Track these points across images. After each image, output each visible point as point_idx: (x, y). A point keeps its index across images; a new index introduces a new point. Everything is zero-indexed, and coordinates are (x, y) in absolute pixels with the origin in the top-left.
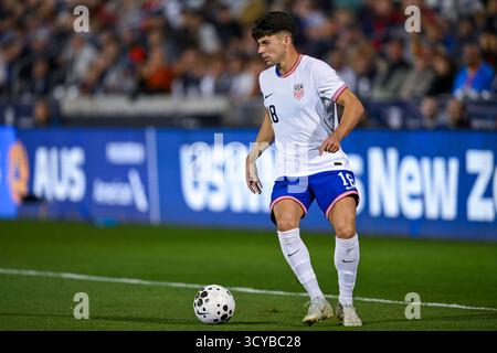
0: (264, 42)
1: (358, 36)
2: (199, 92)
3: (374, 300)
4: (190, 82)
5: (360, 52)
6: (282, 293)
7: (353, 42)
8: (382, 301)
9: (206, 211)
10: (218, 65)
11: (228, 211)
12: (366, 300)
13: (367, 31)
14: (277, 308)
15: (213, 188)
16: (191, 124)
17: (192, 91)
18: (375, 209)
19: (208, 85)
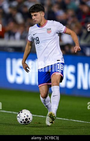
0: (35, 15)
1: (76, 20)
2: (15, 38)
3: (77, 121)
4: (11, 34)
5: (76, 26)
6: (42, 116)
7: (73, 22)
8: (80, 121)
9: (15, 84)
10: (22, 28)
11: (23, 84)
12: (74, 120)
13: (79, 18)
14: (40, 122)
15: (18, 75)
16: (11, 50)
17: (12, 38)
18: (79, 86)
19: (18, 36)
